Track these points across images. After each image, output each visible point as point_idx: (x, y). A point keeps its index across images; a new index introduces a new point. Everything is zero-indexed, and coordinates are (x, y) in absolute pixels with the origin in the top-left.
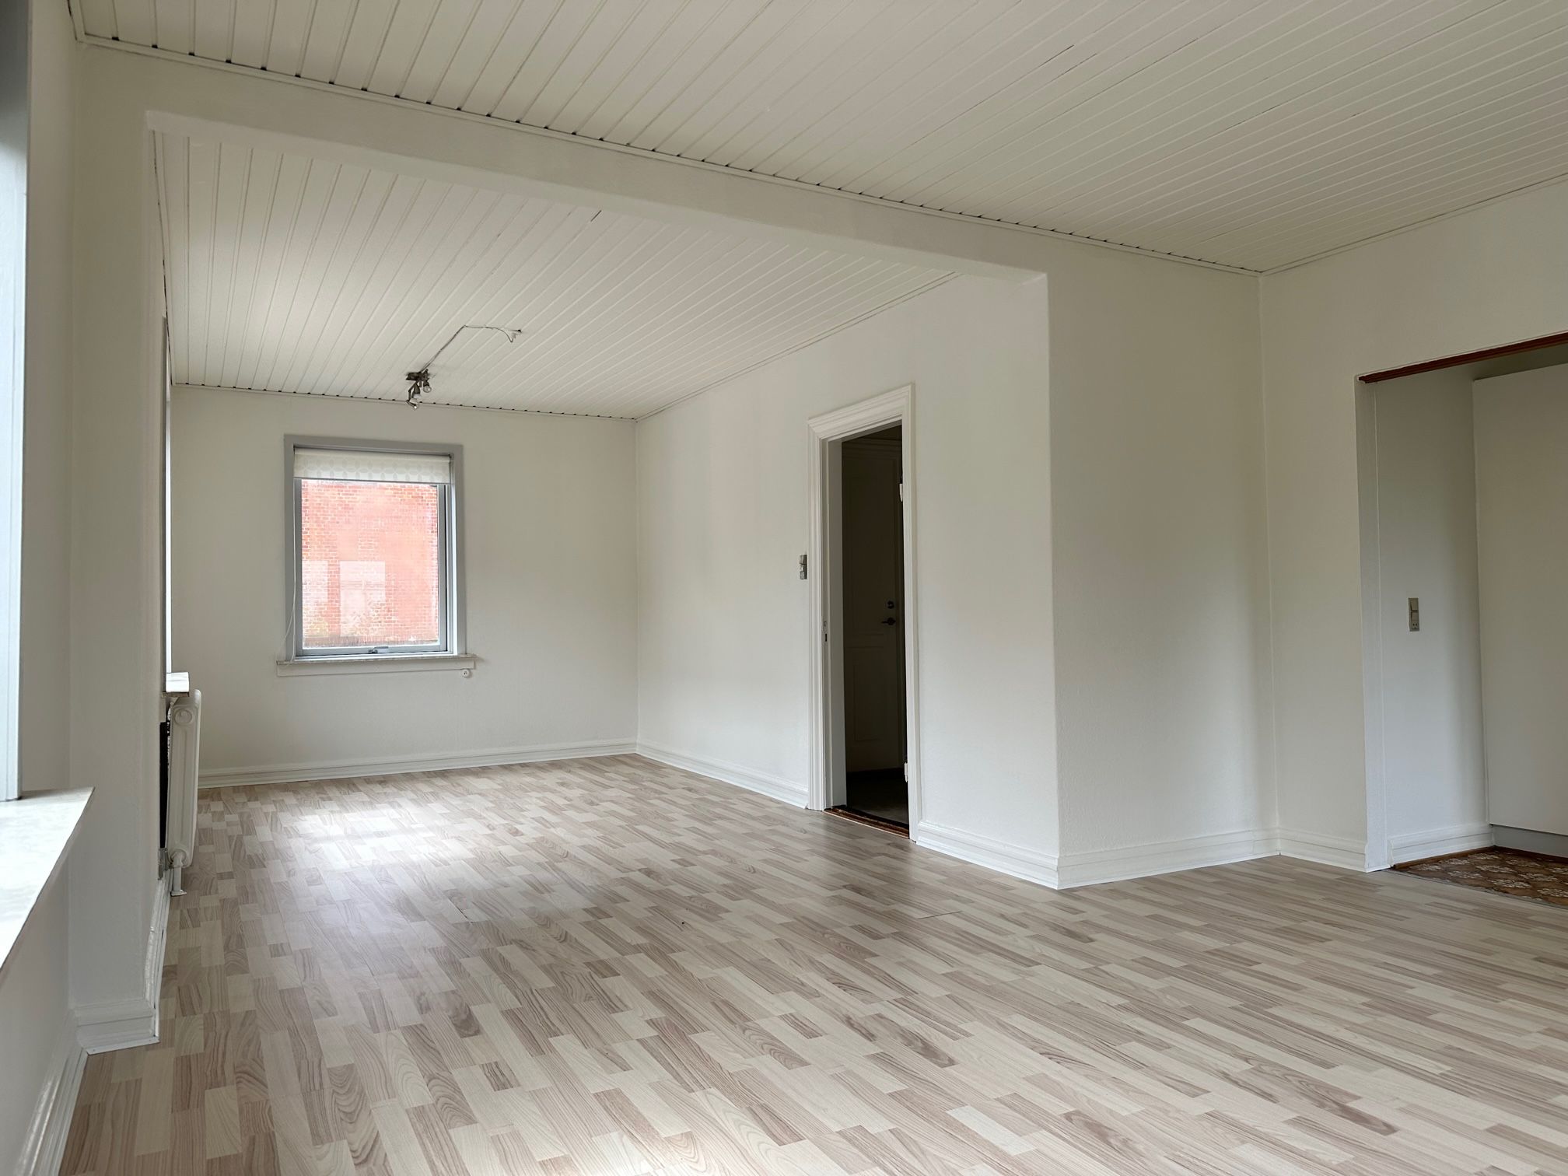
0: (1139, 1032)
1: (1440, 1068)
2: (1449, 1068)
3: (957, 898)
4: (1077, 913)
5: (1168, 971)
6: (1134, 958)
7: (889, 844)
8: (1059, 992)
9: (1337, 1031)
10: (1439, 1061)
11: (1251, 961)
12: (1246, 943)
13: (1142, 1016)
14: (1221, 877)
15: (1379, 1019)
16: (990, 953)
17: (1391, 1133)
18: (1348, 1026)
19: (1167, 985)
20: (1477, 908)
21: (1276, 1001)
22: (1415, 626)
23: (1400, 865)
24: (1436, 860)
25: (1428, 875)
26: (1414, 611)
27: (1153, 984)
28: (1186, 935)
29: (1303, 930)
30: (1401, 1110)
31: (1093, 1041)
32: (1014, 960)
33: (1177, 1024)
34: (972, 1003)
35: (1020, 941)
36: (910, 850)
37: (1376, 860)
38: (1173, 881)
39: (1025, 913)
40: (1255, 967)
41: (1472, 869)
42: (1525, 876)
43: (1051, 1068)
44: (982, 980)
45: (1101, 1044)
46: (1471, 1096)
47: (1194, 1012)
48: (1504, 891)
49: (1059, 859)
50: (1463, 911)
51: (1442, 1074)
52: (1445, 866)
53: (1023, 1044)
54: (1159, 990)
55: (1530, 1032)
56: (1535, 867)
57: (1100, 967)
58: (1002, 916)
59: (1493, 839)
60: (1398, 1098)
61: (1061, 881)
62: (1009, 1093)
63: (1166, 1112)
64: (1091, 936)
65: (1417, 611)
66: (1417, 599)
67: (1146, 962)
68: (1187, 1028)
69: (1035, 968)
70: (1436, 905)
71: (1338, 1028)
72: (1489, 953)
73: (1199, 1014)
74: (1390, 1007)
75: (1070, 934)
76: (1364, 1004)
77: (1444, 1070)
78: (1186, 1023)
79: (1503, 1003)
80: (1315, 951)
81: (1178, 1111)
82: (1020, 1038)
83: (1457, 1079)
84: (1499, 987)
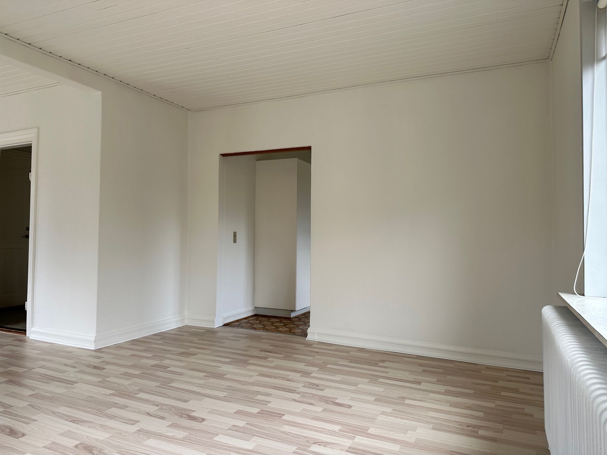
0: (116, 403)
1: (223, 394)
2: (226, 394)
3: (44, 360)
4: (100, 359)
5: (134, 376)
6: (120, 373)
7: (14, 340)
8: (85, 393)
9: (193, 388)
10: (223, 392)
11: (167, 367)
12: (167, 360)
13: (119, 396)
14: (162, 336)
15: (208, 381)
16: (55, 382)
17: (203, 421)
18: (197, 385)
19: (132, 382)
20: (246, 336)
21: (173, 381)
22: (235, 241)
23: (226, 324)
24: (238, 321)
25: (235, 326)
26: (235, 236)
27: (126, 382)
28: (145, 361)
29: (189, 352)
30: (209, 412)
31: (96, 411)
32: (66, 383)
33: (133, 397)
34: (40, 405)
35: (71, 374)
36: (26, 341)
37: (218, 323)
38: (143, 340)
39: (77, 362)
40: (168, 369)
41: (248, 323)
42: (263, 323)
43: (72, 427)
44: (48, 395)
45: (99, 412)
46: (232, 402)
47: (141, 391)
48: (255, 329)
49: (95, 337)
50: (242, 337)
51: (224, 396)
52: (240, 323)
53: (62, 419)
54: (128, 385)
55: (254, 376)
56: (266, 320)
57: (105, 379)
58: (65, 365)
59: (256, 312)
60: (208, 408)
61: (96, 346)
62: (50, 442)
63: (120, 434)
64: (104, 367)
65: (236, 236)
66: (236, 232)
67: (126, 374)
68: (137, 398)
69: (75, 385)
70: (234, 336)
71: (193, 386)
72: (247, 351)
73: (142, 391)
74: (212, 375)
75: (95, 367)
76: (204, 376)
77: (225, 394)
78: (137, 396)
79: (248, 367)
80: (192, 359)
81: (126, 432)
82: (62, 417)
83: (229, 397)
84: (248, 362)
